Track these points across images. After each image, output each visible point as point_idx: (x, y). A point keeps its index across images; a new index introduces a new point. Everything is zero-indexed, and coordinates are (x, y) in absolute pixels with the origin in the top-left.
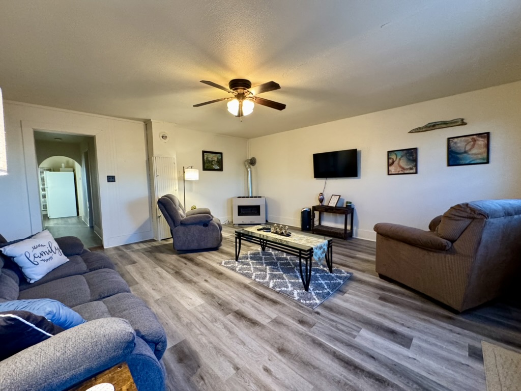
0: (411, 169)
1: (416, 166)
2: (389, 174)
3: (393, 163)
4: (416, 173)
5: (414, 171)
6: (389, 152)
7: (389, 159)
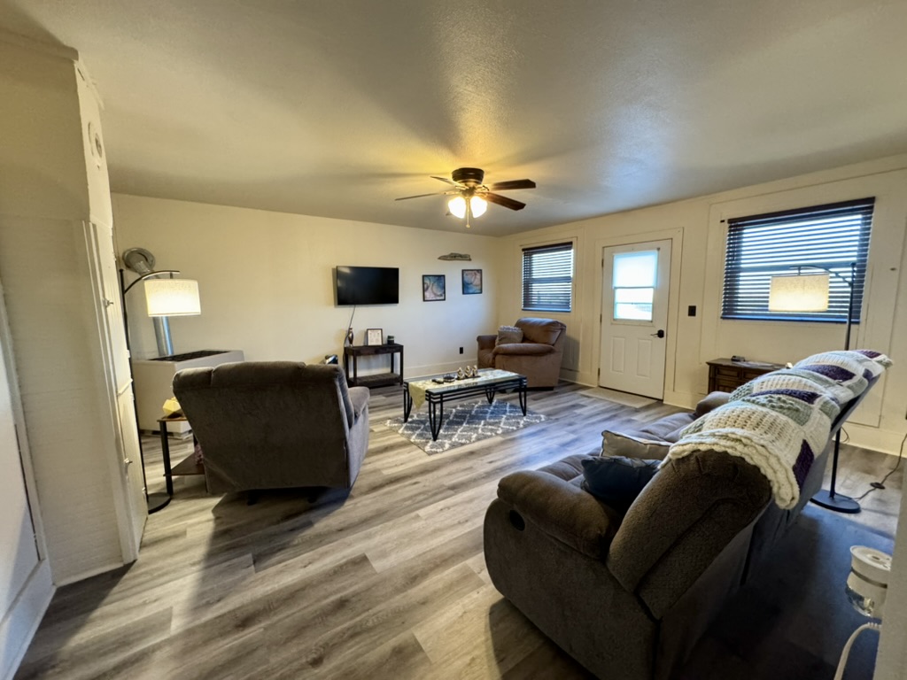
0: (441, 295)
1: (445, 293)
2: (424, 300)
3: (427, 288)
4: (444, 300)
5: (443, 298)
6: (424, 276)
7: (424, 284)
